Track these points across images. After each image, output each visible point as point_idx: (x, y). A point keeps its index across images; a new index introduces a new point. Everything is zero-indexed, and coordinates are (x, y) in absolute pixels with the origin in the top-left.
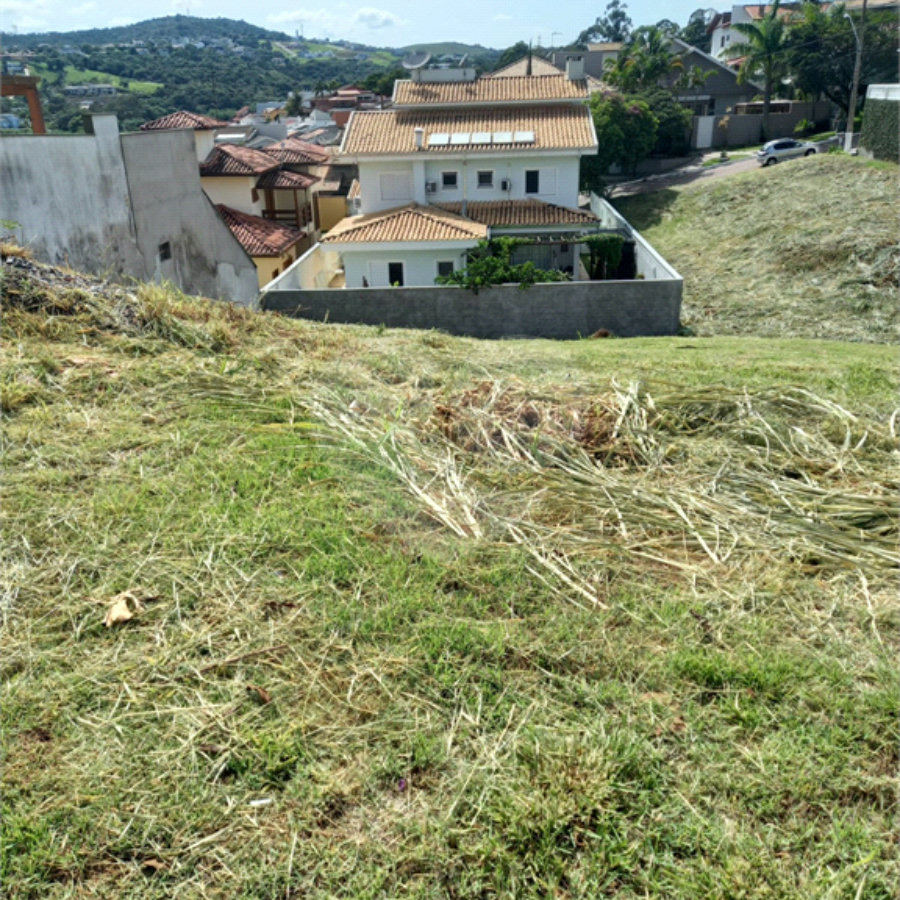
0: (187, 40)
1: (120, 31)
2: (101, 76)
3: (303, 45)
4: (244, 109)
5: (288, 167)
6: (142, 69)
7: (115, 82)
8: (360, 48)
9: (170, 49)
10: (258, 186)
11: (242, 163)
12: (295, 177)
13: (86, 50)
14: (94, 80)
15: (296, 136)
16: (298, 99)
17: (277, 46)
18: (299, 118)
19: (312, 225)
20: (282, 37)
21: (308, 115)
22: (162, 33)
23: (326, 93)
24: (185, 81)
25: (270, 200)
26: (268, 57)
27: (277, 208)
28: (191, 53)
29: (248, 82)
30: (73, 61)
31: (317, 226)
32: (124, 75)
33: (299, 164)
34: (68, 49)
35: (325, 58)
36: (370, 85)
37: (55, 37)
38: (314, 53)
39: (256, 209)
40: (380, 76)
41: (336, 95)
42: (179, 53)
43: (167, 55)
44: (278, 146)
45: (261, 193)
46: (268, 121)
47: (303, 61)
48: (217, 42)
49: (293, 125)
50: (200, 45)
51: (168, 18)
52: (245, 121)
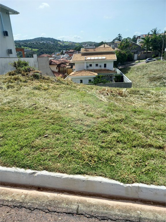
0: (43, 42)
1: (31, 40)
2: (28, 48)
3: (63, 42)
4: (53, 54)
5: (63, 63)
6: (35, 47)
7: (30, 49)
8: (73, 43)
9: (40, 43)
10: (57, 67)
11: (54, 63)
12: (64, 65)
13: (25, 43)
14: (26, 49)
15: (62, 58)
16: (63, 52)
17: (59, 42)
18: (63, 55)
19: (66, 73)
20: (60, 41)
21: (64, 54)
22: (38, 40)
23: (67, 51)
24: (42, 49)
25: (59, 69)
26: (57, 44)
27: (60, 70)
28: (44, 44)
29: (53, 49)
30: (23, 45)
31: (67, 74)
32: (32, 48)
33: (64, 63)
34: (22, 43)
35: (67, 44)
36: (75, 49)
37: (20, 41)
38: (65, 44)
39: (57, 71)
40: (77, 48)
41: (69, 51)
42: (41, 44)
43: (39, 44)
44: (60, 60)
45: (58, 68)
46: (57, 56)
47: (63, 45)
48: (48, 42)
49: (62, 56)
50: (45, 42)
51: (40, 38)
52: (53, 56)
